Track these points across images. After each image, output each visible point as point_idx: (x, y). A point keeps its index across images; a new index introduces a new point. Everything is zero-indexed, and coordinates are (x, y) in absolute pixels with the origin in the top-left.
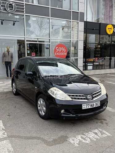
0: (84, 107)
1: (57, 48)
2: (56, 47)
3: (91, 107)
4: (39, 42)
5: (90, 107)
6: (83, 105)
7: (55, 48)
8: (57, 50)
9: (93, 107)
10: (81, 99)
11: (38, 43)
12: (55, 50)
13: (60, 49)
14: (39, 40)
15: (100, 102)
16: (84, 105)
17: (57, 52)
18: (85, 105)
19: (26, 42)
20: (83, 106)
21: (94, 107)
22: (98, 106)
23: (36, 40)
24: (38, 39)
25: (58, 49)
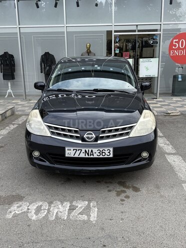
0: (70, 153)
1: (176, 42)
2: (175, 39)
3: (87, 156)
4: (139, 31)
5: (82, 155)
6: (66, 149)
7: (172, 41)
8: (175, 46)
9: (92, 156)
10: (71, 137)
11: (137, 33)
12: (172, 44)
13: (182, 42)
14: (140, 28)
15: (111, 149)
16: (70, 150)
17: (174, 49)
18: (72, 149)
19: (113, 34)
20: (67, 152)
21: (95, 156)
22: (106, 156)
23: (134, 28)
24: (137, 25)
25: (178, 42)
